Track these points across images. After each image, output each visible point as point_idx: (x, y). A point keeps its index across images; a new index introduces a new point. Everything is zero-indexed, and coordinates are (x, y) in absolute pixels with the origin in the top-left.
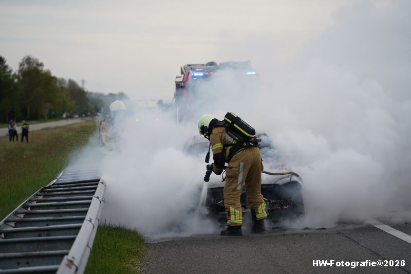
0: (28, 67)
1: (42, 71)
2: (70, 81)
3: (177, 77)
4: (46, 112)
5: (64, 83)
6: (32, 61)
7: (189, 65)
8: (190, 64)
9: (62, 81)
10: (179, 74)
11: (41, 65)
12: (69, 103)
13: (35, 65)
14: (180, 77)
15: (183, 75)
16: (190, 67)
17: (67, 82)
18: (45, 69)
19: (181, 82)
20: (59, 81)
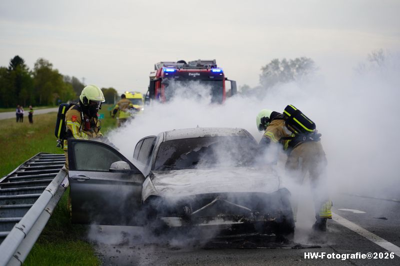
0: (41, 67)
1: (51, 69)
2: (73, 78)
3: (151, 73)
4: (54, 101)
5: (69, 79)
6: (44, 62)
7: (162, 63)
8: (163, 61)
9: (67, 78)
10: (153, 70)
11: (51, 65)
12: (72, 94)
13: (46, 65)
14: (154, 73)
15: (156, 71)
16: (163, 64)
17: (71, 79)
18: (54, 68)
19: (154, 77)
20: (65, 77)
